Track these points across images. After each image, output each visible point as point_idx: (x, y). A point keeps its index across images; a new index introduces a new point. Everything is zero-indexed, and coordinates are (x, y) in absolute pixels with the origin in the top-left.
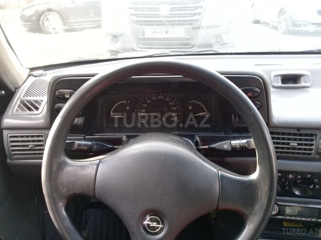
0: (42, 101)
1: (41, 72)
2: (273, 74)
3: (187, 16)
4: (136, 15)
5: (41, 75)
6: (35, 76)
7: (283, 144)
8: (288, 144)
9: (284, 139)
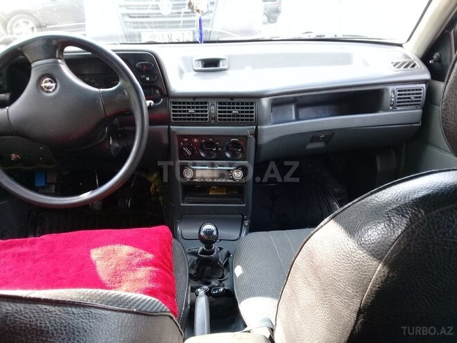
2: (194, 59)
4: (129, 15)
7: (184, 111)
8: (188, 111)
9: (184, 107)
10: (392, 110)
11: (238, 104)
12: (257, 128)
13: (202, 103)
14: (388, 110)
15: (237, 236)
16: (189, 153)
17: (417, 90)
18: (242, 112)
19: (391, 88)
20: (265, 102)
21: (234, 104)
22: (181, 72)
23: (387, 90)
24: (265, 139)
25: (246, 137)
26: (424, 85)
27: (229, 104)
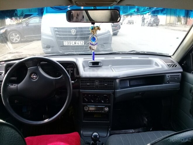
0: (3, 72)
1: (3, 63)
2: (89, 62)
3: (85, 35)
4: (59, 34)
5: (3, 64)
6: (1, 64)
7: (85, 84)
8: (87, 84)
9: (85, 83)
10: (168, 84)
11: (107, 81)
12: (114, 91)
13: (92, 81)
14: (166, 83)
15: (106, 135)
16: (87, 100)
17: (178, 76)
18: (109, 85)
19: (167, 75)
20: (117, 81)
21: (105, 81)
22: (84, 67)
23: (166, 76)
24: (118, 95)
25: (110, 94)
26: (180, 74)
27: (103, 81)
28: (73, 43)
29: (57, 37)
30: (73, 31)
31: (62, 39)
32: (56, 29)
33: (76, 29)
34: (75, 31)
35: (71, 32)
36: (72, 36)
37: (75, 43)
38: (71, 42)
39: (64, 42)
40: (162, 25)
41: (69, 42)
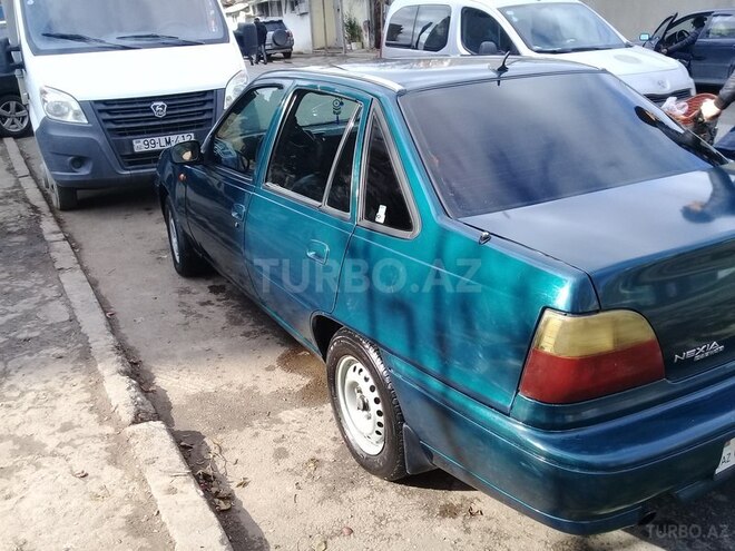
4: (113, 121)
28: (163, 143)
29: (109, 130)
30: (158, 108)
31: (125, 135)
32: (103, 107)
33: (164, 101)
34: (163, 107)
35: (151, 111)
36: (157, 123)
37: (168, 143)
38: (156, 139)
39: (134, 141)
40: (300, 54)
41: (149, 140)
